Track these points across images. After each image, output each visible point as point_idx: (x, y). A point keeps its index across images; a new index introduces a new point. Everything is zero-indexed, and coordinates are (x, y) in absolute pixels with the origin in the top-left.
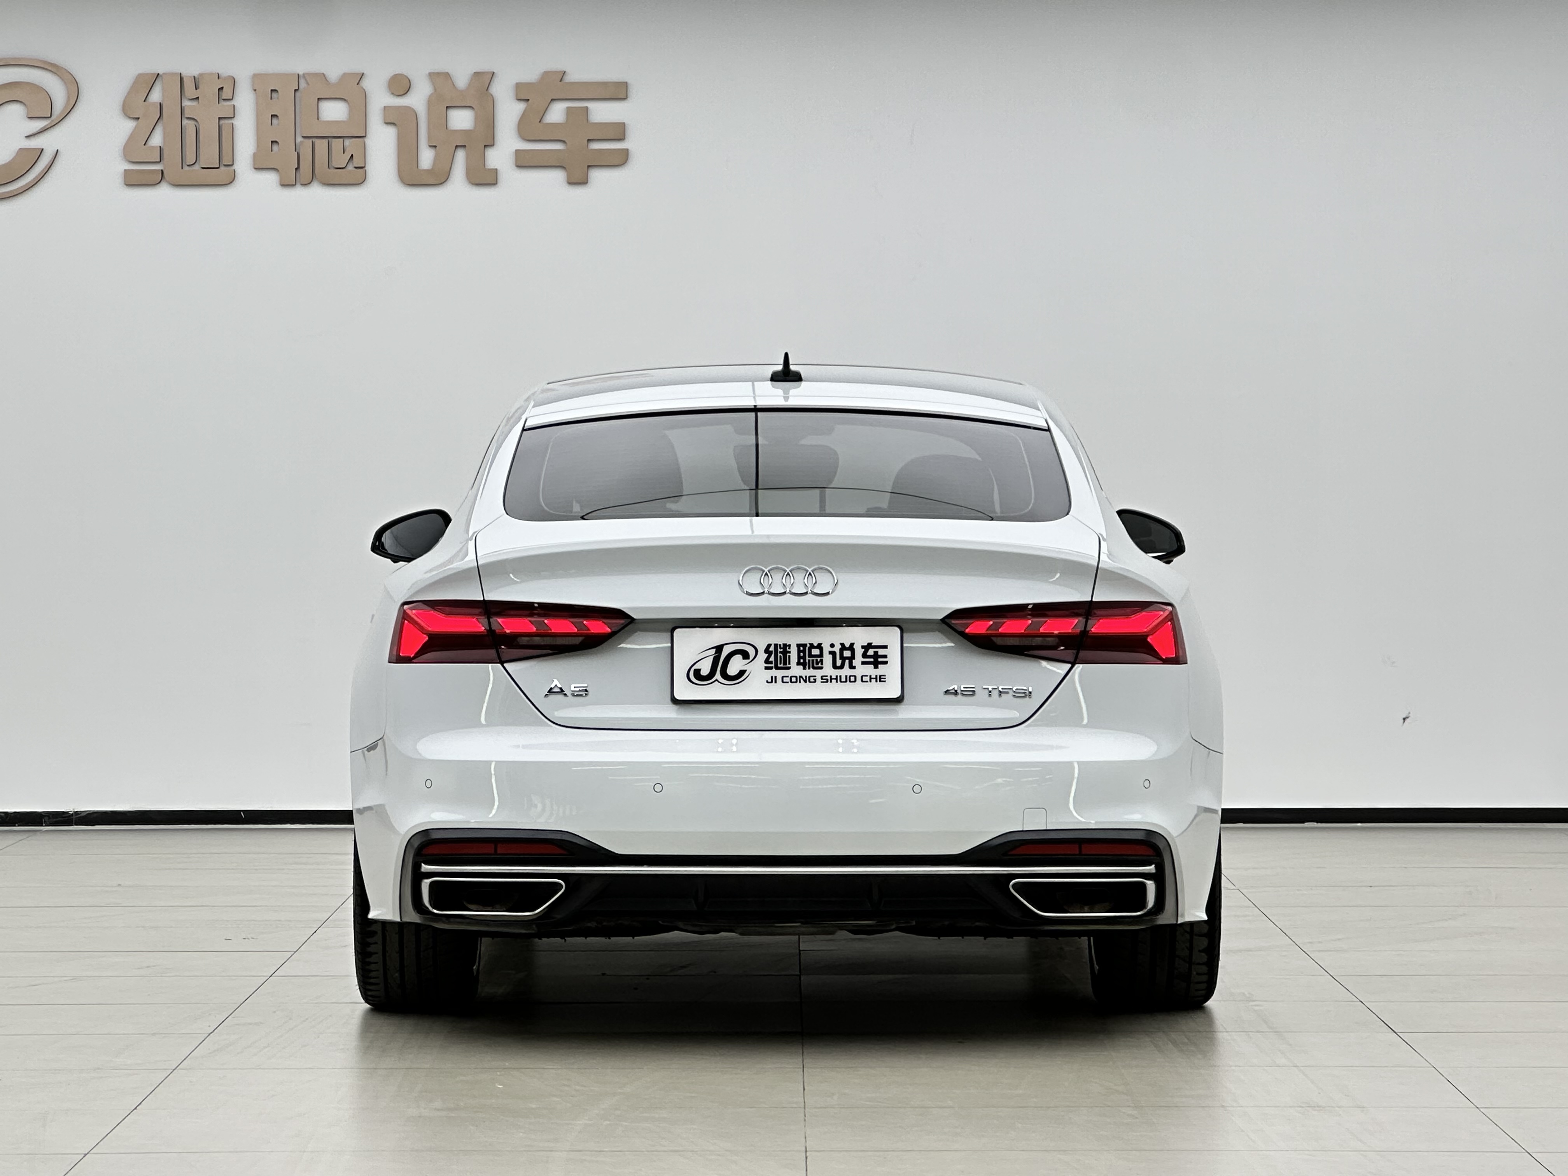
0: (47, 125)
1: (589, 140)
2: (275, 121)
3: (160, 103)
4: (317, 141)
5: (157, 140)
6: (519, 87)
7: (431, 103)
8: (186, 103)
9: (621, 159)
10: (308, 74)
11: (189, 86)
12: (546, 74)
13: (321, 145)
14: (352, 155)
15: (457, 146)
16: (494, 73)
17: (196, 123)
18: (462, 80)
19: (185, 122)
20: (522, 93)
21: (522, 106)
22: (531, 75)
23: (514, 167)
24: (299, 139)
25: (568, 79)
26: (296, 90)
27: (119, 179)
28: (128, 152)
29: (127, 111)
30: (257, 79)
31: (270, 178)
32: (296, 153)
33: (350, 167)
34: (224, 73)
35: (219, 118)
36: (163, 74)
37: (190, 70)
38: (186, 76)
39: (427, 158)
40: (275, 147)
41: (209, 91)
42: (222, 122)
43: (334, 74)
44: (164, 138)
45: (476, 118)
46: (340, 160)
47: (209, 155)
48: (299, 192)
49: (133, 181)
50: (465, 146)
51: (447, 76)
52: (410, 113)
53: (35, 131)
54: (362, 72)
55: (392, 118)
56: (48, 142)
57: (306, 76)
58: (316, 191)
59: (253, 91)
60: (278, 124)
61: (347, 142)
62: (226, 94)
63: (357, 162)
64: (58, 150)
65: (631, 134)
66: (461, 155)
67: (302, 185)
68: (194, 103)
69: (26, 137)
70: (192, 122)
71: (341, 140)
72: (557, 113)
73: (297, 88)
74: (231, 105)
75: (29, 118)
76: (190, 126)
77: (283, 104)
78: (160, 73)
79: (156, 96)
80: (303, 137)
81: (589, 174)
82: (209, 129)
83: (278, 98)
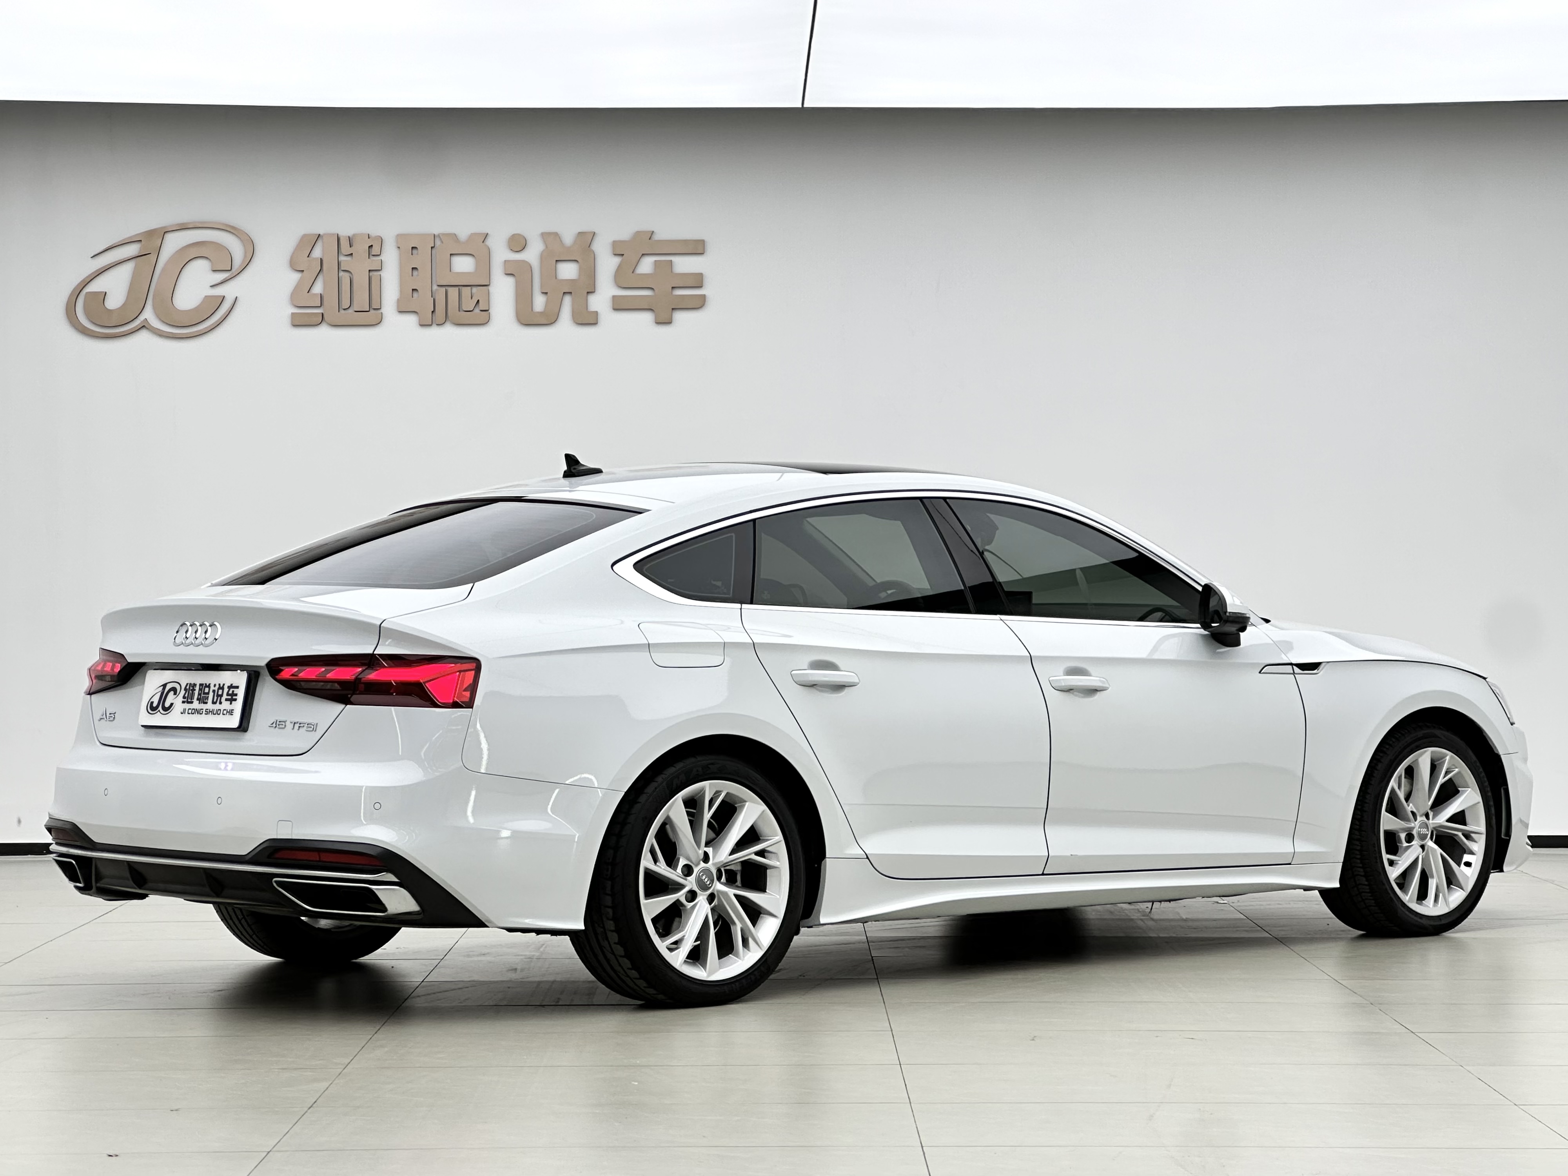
0: (228, 276)
1: (673, 288)
2: (415, 273)
3: (321, 259)
4: (450, 289)
5: (318, 289)
6: (615, 244)
7: (543, 257)
8: (342, 258)
9: (699, 303)
10: (443, 234)
11: (344, 244)
12: (638, 234)
13: (453, 293)
14: (478, 301)
15: (564, 293)
16: (595, 233)
17: (350, 275)
18: (568, 239)
19: (341, 274)
20: (618, 250)
21: (617, 260)
22: (625, 233)
23: (612, 310)
24: (435, 287)
25: (656, 237)
26: (432, 248)
27: (286, 320)
28: (295, 298)
29: (294, 265)
30: (400, 237)
31: (411, 320)
32: (433, 299)
33: (477, 311)
34: (373, 233)
35: (369, 271)
36: (325, 234)
37: (345, 231)
38: (343, 236)
39: (539, 302)
40: (415, 294)
41: (361, 248)
42: (371, 274)
43: (463, 234)
44: (324, 288)
45: (581, 269)
46: (469, 304)
47: (361, 301)
48: (434, 331)
49: (298, 322)
50: (571, 293)
51: (556, 235)
52: (527, 266)
53: (219, 281)
54: (487, 233)
55: (511, 270)
56: (229, 291)
57: (440, 236)
58: (449, 330)
59: (397, 248)
60: (418, 275)
61: (475, 290)
62: (375, 250)
63: (482, 306)
64: (237, 297)
65: (707, 282)
66: (567, 300)
67: (437, 325)
68: (349, 258)
69: (211, 286)
70: (347, 275)
71: (469, 288)
72: (646, 266)
73: (433, 246)
74: (379, 260)
75: (213, 271)
76: (345, 277)
77: (422, 259)
78: (321, 234)
79: (317, 253)
80: (438, 286)
81: (673, 316)
82: (361, 280)
83: (417, 254)
